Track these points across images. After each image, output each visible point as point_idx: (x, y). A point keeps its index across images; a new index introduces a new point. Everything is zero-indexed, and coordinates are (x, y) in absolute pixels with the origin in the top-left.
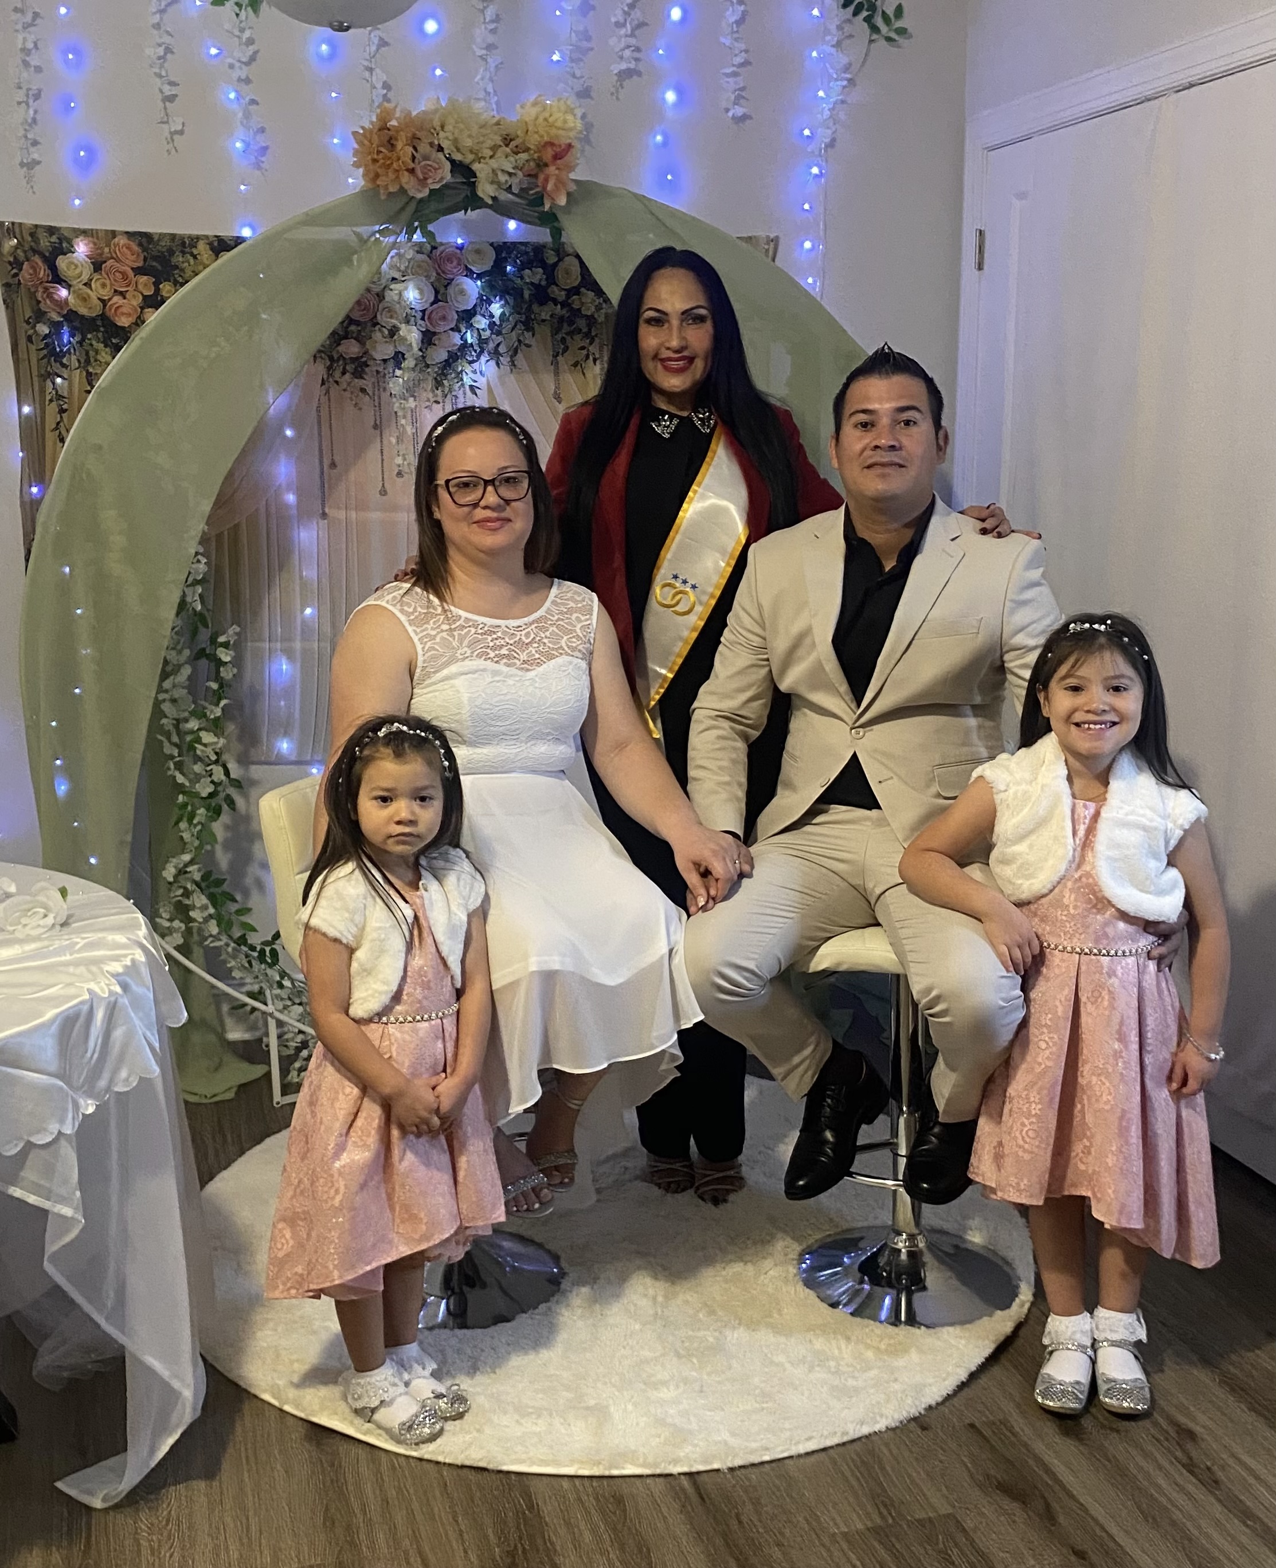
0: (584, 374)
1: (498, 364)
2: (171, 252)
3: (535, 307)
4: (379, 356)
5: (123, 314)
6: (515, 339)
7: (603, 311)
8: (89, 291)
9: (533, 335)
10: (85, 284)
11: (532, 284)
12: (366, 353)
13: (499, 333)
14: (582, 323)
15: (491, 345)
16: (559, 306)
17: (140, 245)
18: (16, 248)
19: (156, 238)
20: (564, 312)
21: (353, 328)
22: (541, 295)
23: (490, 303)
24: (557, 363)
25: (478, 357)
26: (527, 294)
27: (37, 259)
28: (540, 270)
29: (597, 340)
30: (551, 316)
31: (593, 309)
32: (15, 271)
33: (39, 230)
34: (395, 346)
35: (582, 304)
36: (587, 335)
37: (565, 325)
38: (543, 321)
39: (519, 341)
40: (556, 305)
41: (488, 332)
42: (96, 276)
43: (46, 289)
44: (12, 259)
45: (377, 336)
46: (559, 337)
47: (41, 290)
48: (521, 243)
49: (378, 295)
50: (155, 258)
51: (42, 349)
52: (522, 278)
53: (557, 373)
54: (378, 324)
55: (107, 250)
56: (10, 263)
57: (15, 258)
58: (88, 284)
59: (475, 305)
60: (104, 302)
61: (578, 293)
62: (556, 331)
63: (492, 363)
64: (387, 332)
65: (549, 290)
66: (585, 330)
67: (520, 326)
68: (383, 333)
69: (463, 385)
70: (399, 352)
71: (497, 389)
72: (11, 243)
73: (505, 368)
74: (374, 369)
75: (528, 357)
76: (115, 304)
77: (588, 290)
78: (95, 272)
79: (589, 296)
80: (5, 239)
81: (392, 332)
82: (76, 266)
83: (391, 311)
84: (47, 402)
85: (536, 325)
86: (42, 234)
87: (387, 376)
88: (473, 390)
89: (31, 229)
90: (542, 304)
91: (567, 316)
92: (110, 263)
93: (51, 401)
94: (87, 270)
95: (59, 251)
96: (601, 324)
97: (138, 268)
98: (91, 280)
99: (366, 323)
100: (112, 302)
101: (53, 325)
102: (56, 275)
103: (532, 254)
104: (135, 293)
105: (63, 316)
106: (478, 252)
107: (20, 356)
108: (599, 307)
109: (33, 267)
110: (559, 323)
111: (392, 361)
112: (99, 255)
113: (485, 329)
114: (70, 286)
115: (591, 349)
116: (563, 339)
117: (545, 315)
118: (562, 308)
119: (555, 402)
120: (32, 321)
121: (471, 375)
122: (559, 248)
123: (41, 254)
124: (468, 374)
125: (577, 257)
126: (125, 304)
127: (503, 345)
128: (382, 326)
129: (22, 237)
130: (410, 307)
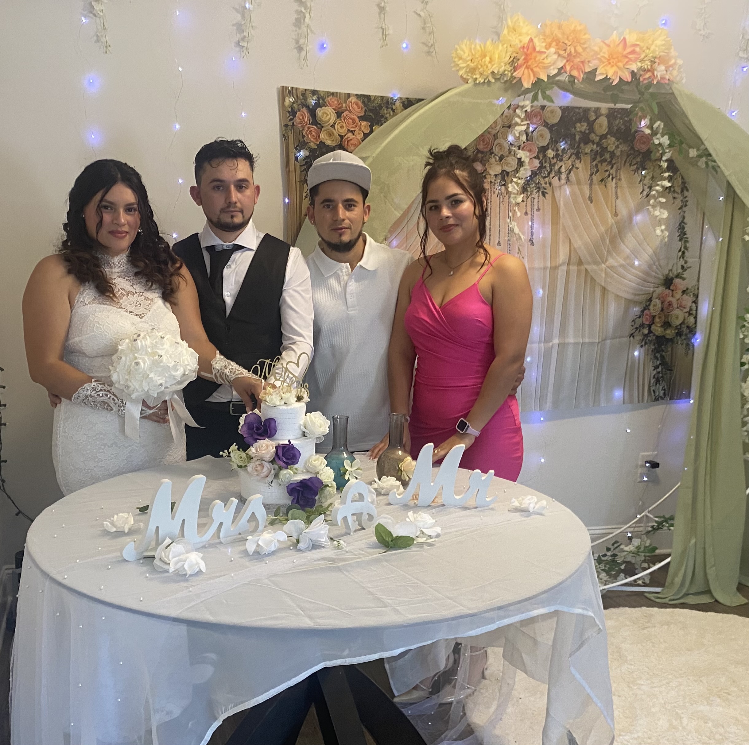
0: (606, 186)
1: (559, 179)
2: (380, 107)
3: (582, 145)
4: (492, 173)
5: (352, 144)
6: (570, 163)
7: (619, 149)
8: (334, 131)
9: (580, 162)
10: (331, 126)
11: (581, 132)
12: (485, 170)
13: (561, 160)
14: (607, 156)
15: (557, 167)
16: (595, 146)
17: (363, 102)
18: (293, 103)
19: (373, 98)
20: (598, 149)
21: (480, 155)
22: (586, 139)
23: (557, 142)
24: (592, 179)
25: (549, 174)
26: (577, 137)
27: (305, 110)
28: (586, 124)
29: (615, 166)
30: (591, 151)
31: (614, 148)
32: (291, 117)
33: (307, 92)
34: (502, 166)
35: (609, 144)
36: (610, 163)
37: (598, 157)
38: (586, 154)
39: (573, 166)
40: (593, 145)
41: (555, 160)
42: (338, 121)
43: (309, 128)
44: (290, 110)
45: (493, 160)
46: (594, 163)
47: (306, 129)
48: (577, 108)
49: (494, 135)
50: (371, 111)
51: (302, 166)
52: (575, 128)
53: (591, 184)
54: (493, 153)
55: (344, 105)
56: (289, 112)
57: (292, 109)
58: (333, 126)
59: (548, 144)
60: (342, 137)
61: (606, 138)
62: (594, 159)
63: (557, 178)
64: (498, 158)
65: (590, 136)
66: (609, 160)
67: (573, 156)
68: (496, 159)
69: (538, 191)
70: (504, 170)
71: (557, 194)
72: (291, 100)
73: (563, 181)
74: (489, 180)
75: (577, 175)
76: (348, 138)
77: (611, 136)
78: (338, 118)
79: (612, 140)
80: (287, 98)
81: (501, 159)
82: (327, 115)
83: (501, 146)
84: (304, 198)
85: (582, 156)
86: (309, 94)
87: (496, 185)
88: (544, 194)
89: (302, 91)
90: (586, 143)
91: (599, 151)
92: (346, 113)
93: (306, 197)
94: (333, 117)
95: (318, 105)
96: (618, 156)
97: (361, 116)
98: (335, 124)
99: (486, 152)
100: (346, 137)
101: (312, 150)
102: (315, 120)
103: (582, 114)
104: (359, 132)
105: (317, 145)
106: (552, 112)
107: (290, 169)
108: (617, 147)
109: (302, 115)
110: (595, 155)
111: (500, 176)
112: (339, 108)
113: (553, 158)
114: (322, 127)
115: (611, 172)
116: (597, 165)
117: (587, 150)
118: (597, 146)
119: (589, 202)
120: (298, 148)
121: (544, 185)
122: (597, 110)
123: (308, 107)
124: (541, 185)
125: (606, 116)
126: (354, 138)
127: (563, 167)
128: (495, 155)
129: (297, 96)
130: (511, 144)
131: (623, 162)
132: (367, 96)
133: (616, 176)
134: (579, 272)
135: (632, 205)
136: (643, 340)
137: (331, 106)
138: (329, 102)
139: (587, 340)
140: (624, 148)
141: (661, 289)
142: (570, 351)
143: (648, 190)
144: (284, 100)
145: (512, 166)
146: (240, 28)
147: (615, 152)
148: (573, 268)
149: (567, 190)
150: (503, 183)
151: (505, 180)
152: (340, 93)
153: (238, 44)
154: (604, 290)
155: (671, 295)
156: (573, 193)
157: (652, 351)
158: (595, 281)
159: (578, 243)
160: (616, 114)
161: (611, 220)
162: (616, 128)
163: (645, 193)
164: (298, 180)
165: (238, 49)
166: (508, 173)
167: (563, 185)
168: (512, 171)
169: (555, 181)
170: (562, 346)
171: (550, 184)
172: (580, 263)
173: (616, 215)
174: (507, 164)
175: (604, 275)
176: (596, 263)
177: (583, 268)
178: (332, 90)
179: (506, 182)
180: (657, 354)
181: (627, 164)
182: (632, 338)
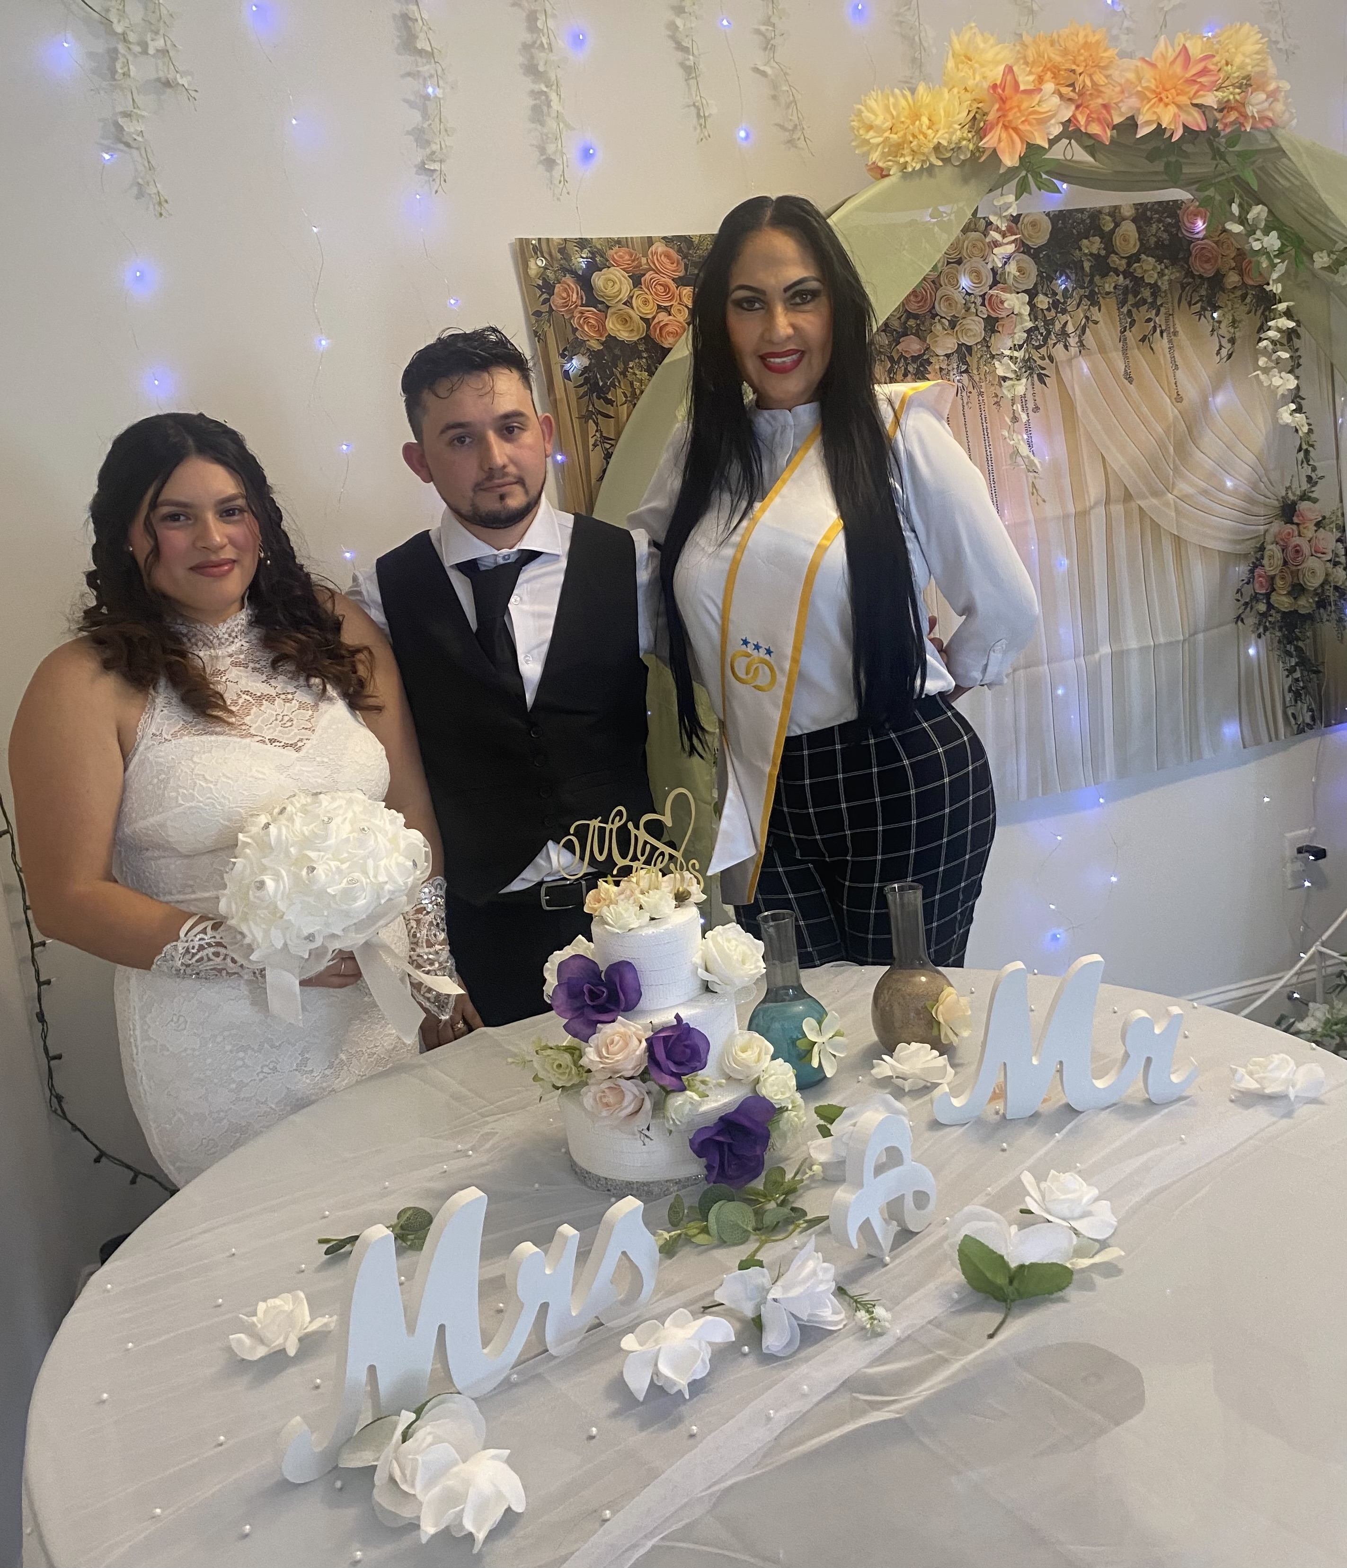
0: (1152, 349)
1: (1066, 347)
3: (1097, 279)
4: (941, 352)
5: (669, 333)
6: (1082, 316)
7: (1166, 278)
8: (631, 311)
9: (1100, 310)
10: (625, 304)
11: (1091, 254)
12: (927, 349)
13: (1064, 312)
14: (1146, 293)
15: (1058, 326)
16: (1121, 276)
17: (679, 251)
18: (545, 268)
20: (1127, 281)
21: (912, 322)
22: (1102, 267)
23: (1051, 279)
24: (1125, 339)
25: (1045, 340)
26: (1087, 265)
27: (569, 280)
28: (1097, 239)
29: (1162, 310)
30: (1115, 288)
31: (1156, 275)
32: (545, 296)
33: (569, 245)
34: (958, 339)
35: (1146, 271)
36: (1153, 305)
37: (1130, 296)
38: (1108, 293)
39: (1087, 318)
40: (1118, 276)
41: (1053, 311)
42: (637, 292)
43: (581, 313)
44: (540, 283)
45: (937, 328)
46: (1125, 310)
47: (577, 315)
48: (1077, 210)
49: (933, 282)
51: (581, 386)
52: (1080, 250)
53: (1125, 351)
54: (937, 315)
55: (644, 260)
56: (539, 287)
57: (544, 279)
58: (629, 303)
59: (1036, 284)
60: (646, 321)
61: (1138, 260)
62: (1123, 303)
63: (1060, 346)
64: (947, 323)
65: (1109, 261)
66: (1150, 300)
67: (1085, 301)
68: (942, 324)
69: (1030, 374)
70: (963, 344)
71: (1066, 374)
72: (539, 263)
73: (1073, 350)
74: (937, 367)
75: (1096, 334)
76: (659, 322)
77: (1148, 256)
78: (634, 287)
79: (1149, 262)
80: (532, 260)
81: (953, 324)
82: (614, 283)
83: (948, 299)
84: (591, 447)
85: (1101, 299)
86: (573, 249)
87: (951, 374)
88: (1042, 378)
89: (559, 244)
90: (1104, 275)
91: (1131, 286)
92: (648, 276)
93: (595, 445)
94: (626, 286)
95: (593, 267)
96: (1165, 292)
97: (680, 278)
98: (632, 297)
99: (924, 315)
100: (656, 321)
101: (593, 355)
102: (591, 297)
103: (1088, 221)
104: (680, 307)
105: (602, 344)
106: (1034, 224)
107: (558, 397)
108: (1161, 274)
109: (565, 290)
110: (1122, 296)
111: (956, 355)
112: (636, 267)
113: (1049, 309)
114: (608, 307)
115: (1157, 319)
116: (1129, 311)
117: (1109, 287)
118: (1125, 278)
119: (1126, 382)
120: (567, 354)
121: (1039, 362)
122: (1115, 212)
123: (573, 273)
124: (1035, 362)
125: (1134, 220)
126: (669, 320)
127: (1070, 324)
128: (942, 317)
129: (551, 255)
130: (968, 293)
131: (1176, 301)
132: (684, 236)
133: (1168, 328)
134: (1128, 513)
135: (1204, 377)
136: (1259, 624)
137: (618, 266)
138: (614, 260)
139: (1162, 640)
140: (1173, 274)
141: (1277, 526)
142: (1134, 664)
143: (1229, 346)
144: (526, 266)
145: (974, 335)
146: (420, 137)
147: (1159, 284)
148: (1118, 509)
149: (1084, 366)
150: (964, 368)
151: (966, 363)
152: (632, 238)
153: (422, 168)
154: (1178, 541)
155: (1296, 533)
156: (1094, 370)
157: (1279, 642)
158: (1159, 525)
159: (1117, 461)
160: (1149, 213)
161: (1171, 411)
162: (1153, 240)
163: (1224, 352)
164: (575, 414)
165: (424, 178)
166: (969, 349)
167: (1075, 357)
168: (976, 344)
169: (1059, 351)
170: (1119, 657)
171: (1051, 359)
172: (1128, 497)
173: (1179, 399)
174: (966, 331)
175: (1173, 514)
176: (1155, 494)
177: (1133, 505)
178: (615, 236)
179: (968, 365)
180: (1288, 646)
181: (1184, 303)
182: (1240, 623)
